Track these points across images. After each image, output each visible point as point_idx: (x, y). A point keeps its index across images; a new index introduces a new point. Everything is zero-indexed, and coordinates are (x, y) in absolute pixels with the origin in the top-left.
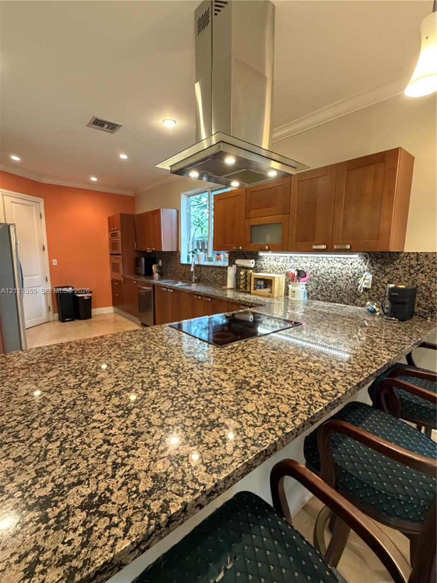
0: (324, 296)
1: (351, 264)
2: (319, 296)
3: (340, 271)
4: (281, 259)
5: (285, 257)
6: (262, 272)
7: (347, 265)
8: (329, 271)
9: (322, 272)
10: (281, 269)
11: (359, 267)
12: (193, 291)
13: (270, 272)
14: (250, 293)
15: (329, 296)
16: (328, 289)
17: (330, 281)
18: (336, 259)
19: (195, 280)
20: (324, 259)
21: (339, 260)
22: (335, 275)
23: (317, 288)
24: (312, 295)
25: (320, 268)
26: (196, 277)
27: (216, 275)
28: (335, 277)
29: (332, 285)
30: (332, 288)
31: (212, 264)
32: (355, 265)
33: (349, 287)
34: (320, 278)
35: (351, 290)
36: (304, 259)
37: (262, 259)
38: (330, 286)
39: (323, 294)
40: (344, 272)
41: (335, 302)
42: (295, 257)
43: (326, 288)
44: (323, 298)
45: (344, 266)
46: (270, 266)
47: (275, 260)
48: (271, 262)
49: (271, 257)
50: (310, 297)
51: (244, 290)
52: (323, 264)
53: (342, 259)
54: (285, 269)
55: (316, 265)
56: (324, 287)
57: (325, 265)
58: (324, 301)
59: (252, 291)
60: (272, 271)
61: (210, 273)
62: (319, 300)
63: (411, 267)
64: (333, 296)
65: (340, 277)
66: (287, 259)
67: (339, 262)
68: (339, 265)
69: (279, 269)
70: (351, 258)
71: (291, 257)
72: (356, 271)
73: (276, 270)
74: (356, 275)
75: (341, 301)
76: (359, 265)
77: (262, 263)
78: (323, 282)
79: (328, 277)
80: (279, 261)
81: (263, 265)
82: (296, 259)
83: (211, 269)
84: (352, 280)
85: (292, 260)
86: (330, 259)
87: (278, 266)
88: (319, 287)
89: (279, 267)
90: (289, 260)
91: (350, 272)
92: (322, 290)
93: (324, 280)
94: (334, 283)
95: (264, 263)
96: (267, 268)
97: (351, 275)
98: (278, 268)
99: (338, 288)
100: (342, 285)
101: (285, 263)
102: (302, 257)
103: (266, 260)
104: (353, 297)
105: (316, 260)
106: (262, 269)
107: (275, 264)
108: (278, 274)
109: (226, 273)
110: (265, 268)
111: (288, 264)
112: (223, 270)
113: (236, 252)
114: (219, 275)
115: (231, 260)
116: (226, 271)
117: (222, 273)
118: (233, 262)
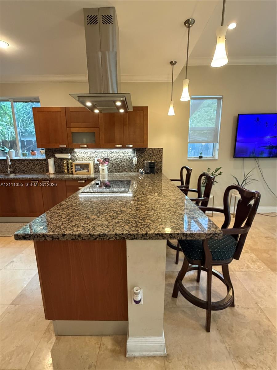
0: (116, 170)
1: (128, 154)
2: (114, 170)
3: (123, 157)
4: (89, 153)
5: (92, 151)
6: (77, 161)
7: (126, 154)
8: (118, 157)
9: (114, 158)
10: (90, 158)
11: (131, 155)
12: (29, 178)
13: (82, 161)
14: (72, 174)
15: (119, 170)
16: (118, 166)
17: (118, 162)
18: (121, 152)
19: (11, 172)
20: (115, 152)
21: (122, 152)
22: (121, 159)
23: (112, 167)
24: (110, 170)
25: (113, 157)
26: (11, 170)
27: (34, 166)
28: (121, 160)
29: (120, 164)
30: (120, 166)
31: (27, 158)
32: (130, 154)
33: (128, 164)
34: (114, 161)
35: (129, 165)
36: (104, 152)
37: (75, 153)
38: (119, 165)
39: (116, 169)
40: (125, 158)
41: (122, 172)
42: (98, 151)
43: (117, 166)
44: (116, 171)
45: (124, 155)
46: (82, 157)
47: (85, 153)
48: (82, 155)
49: (82, 152)
50: (109, 172)
51: (67, 173)
52: (114, 154)
53: (123, 152)
54: (92, 158)
55: (111, 155)
56: (116, 166)
57: (116, 155)
58: (117, 172)
59: (74, 172)
60: (83, 160)
61: (26, 165)
62: (114, 172)
63: (150, 154)
64: (121, 169)
65: (123, 160)
66: (93, 153)
67: (122, 153)
68: (122, 155)
70: (127, 151)
71: (96, 151)
72: (130, 157)
73: (86, 159)
74: (130, 159)
75: (125, 171)
76: (131, 154)
77: (76, 155)
78: (115, 163)
79: (117, 161)
80: (88, 154)
81: (77, 157)
82: (99, 152)
83: (27, 162)
84: (129, 161)
85: (96, 153)
86: (117, 152)
87: (87, 157)
88: (113, 166)
89: (88, 157)
91: (127, 157)
92: (115, 167)
93: (116, 162)
94: (121, 163)
95: (77, 155)
96: (80, 158)
97: (128, 159)
98: (87, 158)
99: (123, 165)
101: (92, 155)
102: (102, 151)
103: (78, 153)
104: (130, 169)
105: (110, 153)
106: (76, 159)
107: (85, 155)
108: (88, 161)
109: (45, 163)
110: (78, 158)
111: (94, 155)
112: (40, 162)
113: (53, 149)
114: (37, 166)
115: (48, 155)
116: (44, 162)
117: (40, 164)
118: (50, 156)
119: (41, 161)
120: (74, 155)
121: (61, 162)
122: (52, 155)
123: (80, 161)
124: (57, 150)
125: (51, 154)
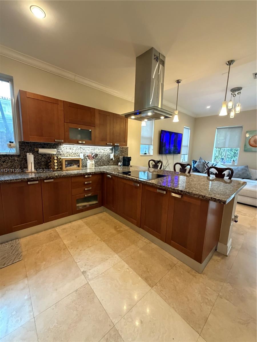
1: (107, 150)
3: (103, 153)
4: (75, 149)
5: (77, 147)
7: (105, 151)
8: (99, 153)
10: (75, 154)
11: (109, 151)
13: (67, 156)
17: (100, 158)
20: (97, 149)
21: (102, 149)
28: (102, 156)
30: (101, 161)
33: (107, 159)
36: (88, 148)
37: (59, 148)
41: (102, 166)
42: (83, 147)
44: (98, 165)
46: (67, 152)
47: (70, 149)
48: (67, 150)
49: (67, 147)
52: (97, 151)
53: (104, 149)
54: (77, 154)
55: (94, 151)
56: (98, 161)
57: (98, 151)
59: (64, 169)
60: (68, 156)
63: (121, 151)
64: (101, 163)
65: (103, 155)
66: (78, 149)
68: (103, 151)
69: (74, 154)
70: (106, 148)
71: (81, 147)
72: (108, 153)
73: (71, 155)
75: (105, 165)
77: (60, 151)
78: (97, 158)
79: (99, 156)
80: (73, 150)
81: (61, 152)
82: (84, 148)
84: (107, 156)
85: (81, 149)
86: (99, 149)
87: (72, 152)
89: (74, 153)
90: (79, 149)
91: (106, 153)
94: (102, 158)
95: (62, 151)
96: (65, 153)
97: (107, 154)
98: (72, 154)
99: (103, 160)
100: (104, 159)
101: (77, 151)
103: (63, 149)
104: (108, 163)
105: (94, 149)
106: (61, 155)
107: (71, 151)
108: (73, 157)
109: (17, 160)
110: (63, 154)
111: (79, 151)
112: (10, 158)
113: (31, 142)
114: (5, 163)
115: (24, 149)
116: (16, 158)
117: (10, 161)
118: (27, 151)
119: (12, 157)
120: (58, 150)
121: (42, 158)
122: (30, 149)
123: (65, 157)
124: (37, 144)
125: (28, 149)
